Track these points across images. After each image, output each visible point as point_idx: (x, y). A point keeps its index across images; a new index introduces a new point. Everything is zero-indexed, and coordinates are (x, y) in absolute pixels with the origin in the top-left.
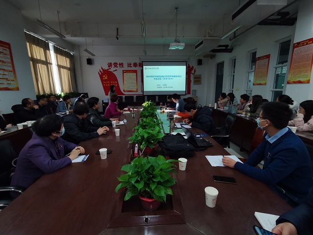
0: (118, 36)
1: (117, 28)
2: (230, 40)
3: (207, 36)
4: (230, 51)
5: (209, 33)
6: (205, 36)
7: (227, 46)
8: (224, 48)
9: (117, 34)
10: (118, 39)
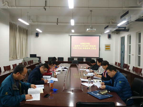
0: (58, 23)
1: (58, 19)
2: (126, 24)
3: (111, 23)
4: (128, 30)
5: (112, 21)
6: (110, 23)
7: (125, 28)
8: (124, 29)
9: (57, 22)
10: (57, 24)
